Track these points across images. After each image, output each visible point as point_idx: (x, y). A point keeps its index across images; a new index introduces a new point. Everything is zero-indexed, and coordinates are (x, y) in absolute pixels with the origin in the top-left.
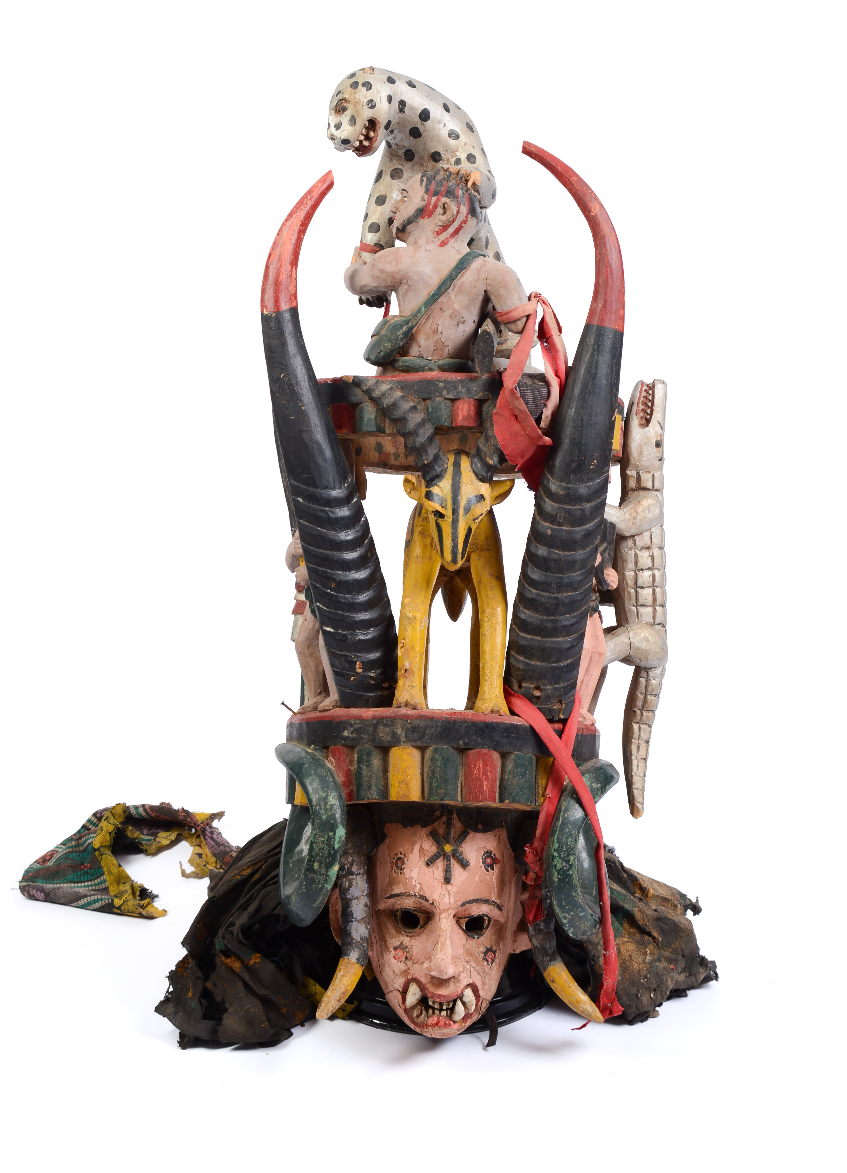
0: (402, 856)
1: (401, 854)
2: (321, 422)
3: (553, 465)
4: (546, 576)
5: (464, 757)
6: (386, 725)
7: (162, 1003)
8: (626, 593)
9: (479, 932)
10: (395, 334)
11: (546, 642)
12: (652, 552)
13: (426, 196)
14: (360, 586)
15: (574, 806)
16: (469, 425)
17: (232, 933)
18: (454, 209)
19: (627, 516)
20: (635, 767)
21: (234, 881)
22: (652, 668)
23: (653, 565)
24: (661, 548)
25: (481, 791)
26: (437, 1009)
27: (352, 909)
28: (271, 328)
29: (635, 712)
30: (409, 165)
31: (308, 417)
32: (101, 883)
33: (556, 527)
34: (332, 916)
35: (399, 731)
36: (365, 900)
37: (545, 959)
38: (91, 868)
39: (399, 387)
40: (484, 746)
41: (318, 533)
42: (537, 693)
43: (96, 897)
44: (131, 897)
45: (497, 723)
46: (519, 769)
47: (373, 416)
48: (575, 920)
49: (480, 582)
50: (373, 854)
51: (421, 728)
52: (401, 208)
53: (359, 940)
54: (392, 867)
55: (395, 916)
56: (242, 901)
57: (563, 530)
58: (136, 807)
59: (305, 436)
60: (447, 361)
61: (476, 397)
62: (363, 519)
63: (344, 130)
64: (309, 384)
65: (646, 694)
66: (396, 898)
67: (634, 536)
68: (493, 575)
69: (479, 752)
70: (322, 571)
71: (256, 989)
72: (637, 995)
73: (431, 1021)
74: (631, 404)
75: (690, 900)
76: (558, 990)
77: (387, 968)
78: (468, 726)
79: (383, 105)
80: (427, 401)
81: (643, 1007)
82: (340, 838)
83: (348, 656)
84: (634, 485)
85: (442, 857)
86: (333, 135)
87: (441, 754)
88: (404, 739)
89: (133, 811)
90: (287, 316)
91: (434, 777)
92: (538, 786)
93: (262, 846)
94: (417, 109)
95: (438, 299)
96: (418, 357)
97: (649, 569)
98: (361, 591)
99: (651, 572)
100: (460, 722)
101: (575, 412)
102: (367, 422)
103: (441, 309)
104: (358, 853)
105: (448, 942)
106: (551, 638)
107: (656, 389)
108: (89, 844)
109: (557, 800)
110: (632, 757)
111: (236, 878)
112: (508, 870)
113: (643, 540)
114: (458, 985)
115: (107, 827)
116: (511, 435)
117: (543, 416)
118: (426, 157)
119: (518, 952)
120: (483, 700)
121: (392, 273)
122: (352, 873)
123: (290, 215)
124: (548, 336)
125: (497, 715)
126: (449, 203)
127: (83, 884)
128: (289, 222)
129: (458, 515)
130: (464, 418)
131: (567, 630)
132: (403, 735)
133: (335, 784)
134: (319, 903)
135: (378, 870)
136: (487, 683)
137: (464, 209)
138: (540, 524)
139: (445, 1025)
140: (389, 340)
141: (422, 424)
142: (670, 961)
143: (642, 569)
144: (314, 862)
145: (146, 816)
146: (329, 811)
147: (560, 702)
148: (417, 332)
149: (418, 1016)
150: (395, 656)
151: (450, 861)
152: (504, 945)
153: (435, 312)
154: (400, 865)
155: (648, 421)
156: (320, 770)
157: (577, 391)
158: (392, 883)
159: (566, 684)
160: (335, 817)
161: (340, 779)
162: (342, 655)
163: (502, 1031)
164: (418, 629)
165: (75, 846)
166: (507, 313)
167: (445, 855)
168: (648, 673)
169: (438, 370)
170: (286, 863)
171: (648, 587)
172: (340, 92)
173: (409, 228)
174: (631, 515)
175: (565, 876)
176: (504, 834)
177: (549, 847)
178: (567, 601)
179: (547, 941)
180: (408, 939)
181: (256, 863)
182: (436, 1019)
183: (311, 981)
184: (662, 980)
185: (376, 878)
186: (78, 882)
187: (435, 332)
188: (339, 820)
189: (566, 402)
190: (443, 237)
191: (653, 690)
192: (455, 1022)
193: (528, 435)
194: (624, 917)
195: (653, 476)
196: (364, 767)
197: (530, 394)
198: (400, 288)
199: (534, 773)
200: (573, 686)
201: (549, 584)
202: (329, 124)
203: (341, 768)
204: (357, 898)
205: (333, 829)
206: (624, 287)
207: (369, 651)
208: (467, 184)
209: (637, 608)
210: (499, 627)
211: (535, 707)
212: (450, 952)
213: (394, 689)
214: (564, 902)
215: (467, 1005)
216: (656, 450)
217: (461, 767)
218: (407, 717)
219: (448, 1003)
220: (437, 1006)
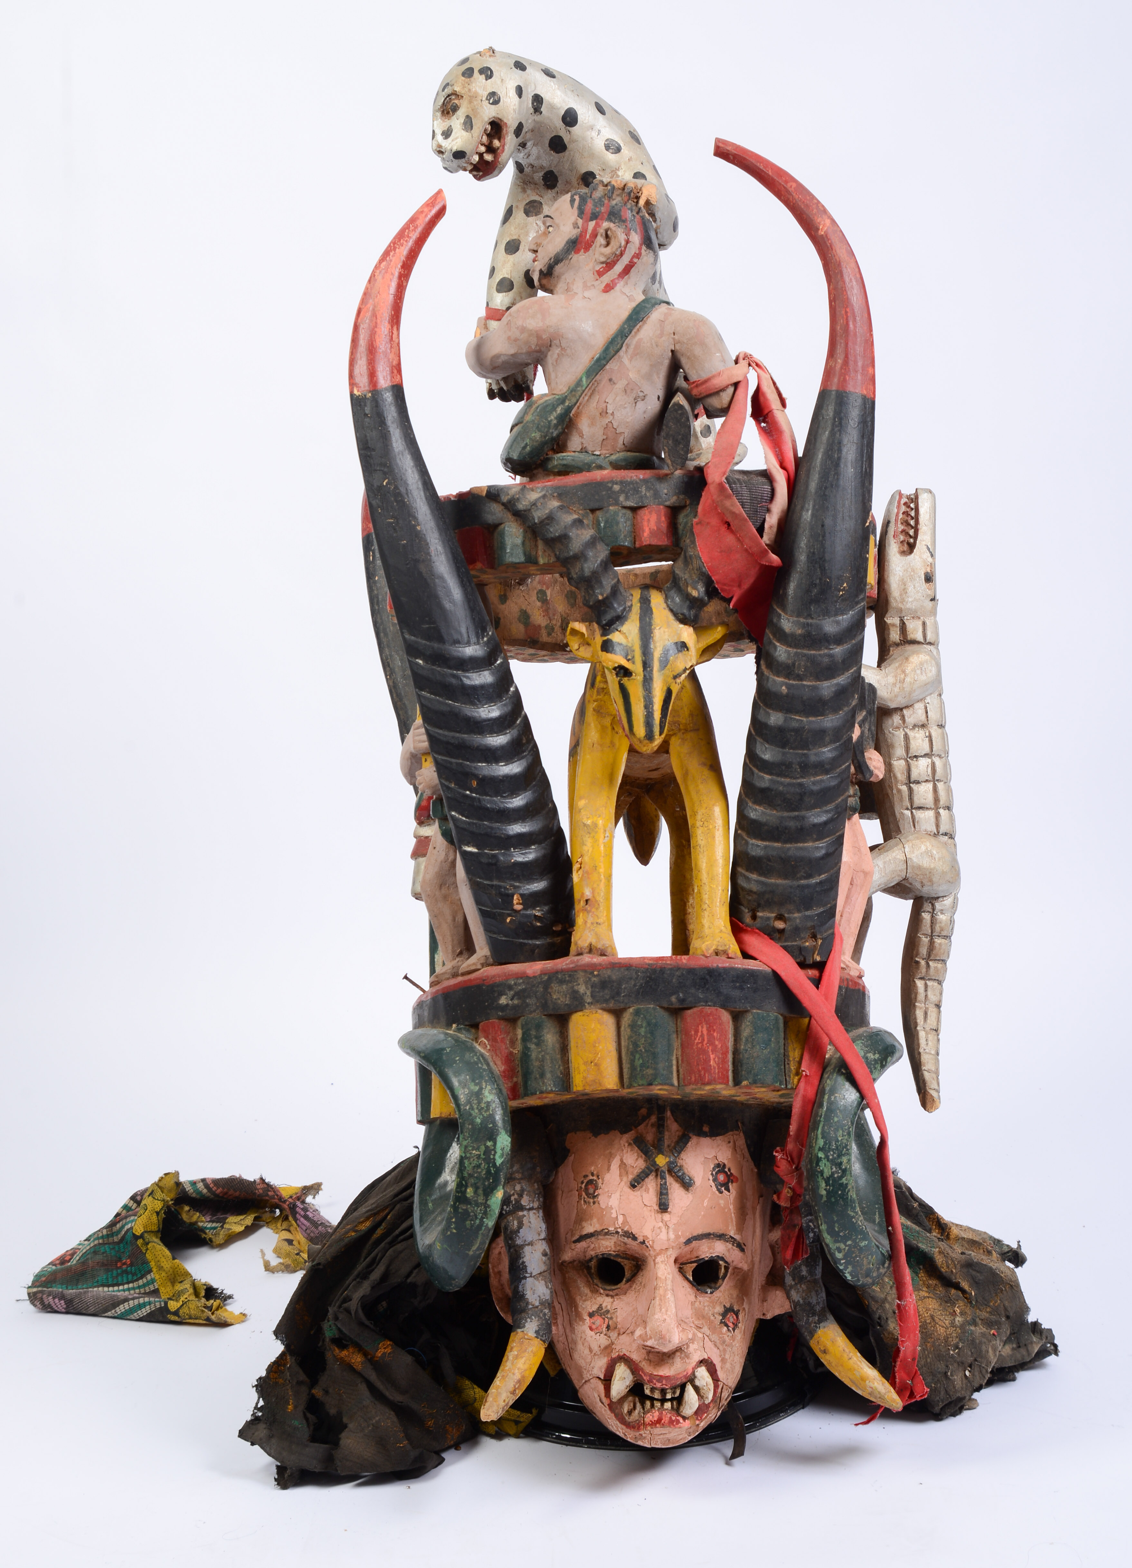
0: (595, 1178)
1: (593, 1175)
2: (444, 547)
3: (785, 594)
4: (784, 754)
5: (679, 1020)
6: (561, 982)
7: (248, 1425)
8: (895, 791)
9: (713, 1285)
10: (546, 419)
11: (789, 849)
12: (929, 732)
13: (580, 222)
14: (513, 785)
15: (844, 1085)
16: (660, 543)
17: (348, 1311)
18: (622, 238)
19: (891, 679)
20: (922, 1041)
21: (346, 1240)
22: (938, 898)
23: (932, 751)
24: (941, 726)
25: (707, 1069)
26: (657, 1400)
27: (525, 1260)
28: (366, 415)
29: (918, 963)
30: (550, 194)
31: (426, 541)
32: (148, 1284)
33: (794, 683)
34: (493, 1281)
35: (582, 989)
36: (542, 1246)
37: (811, 1319)
38: (131, 1265)
39: (555, 494)
40: (707, 1002)
41: (448, 709)
42: (780, 925)
43: (141, 1301)
44: (193, 1298)
45: (724, 968)
46: (760, 1035)
47: (519, 541)
48: (853, 1252)
49: (686, 774)
50: (551, 1180)
51: (613, 982)
52: (545, 243)
53: (537, 1304)
54: (580, 1196)
55: (589, 1268)
56: (360, 1268)
57: (804, 685)
58: (194, 1183)
59: (422, 568)
60: (622, 455)
61: (668, 503)
62: (512, 689)
63: (457, 138)
64: (425, 494)
65: (932, 936)
66: (588, 1240)
67: (901, 709)
68: (704, 764)
69: (701, 1012)
70: (456, 763)
71: (387, 1394)
72: (946, 1373)
73: (649, 1418)
74: (886, 524)
75: (1008, 1246)
76: (833, 1364)
77: (580, 1347)
78: (683, 974)
79: (510, 100)
80: (598, 512)
81: (956, 1391)
82: (503, 1149)
83: (500, 887)
84: (898, 637)
85: (654, 1174)
86: (440, 146)
87: (645, 1017)
88: (589, 1000)
89: (188, 1188)
90: (388, 397)
91: (637, 1052)
92: (789, 1060)
93: (385, 1190)
94: (559, 109)
95: (605, 365)
96: (581, 452)
97: (926, 755)
98: (514, 793)
99: (930, 760)
100: (671, 969)
101: (813, 515)
102: (512, 549)
103: (610, 380)
104: (529, 1178)
105: (669, 1295)
106: (797, 842)
107: (920, 501)
108: (128, 1230)
109: (818, 1078)
110: (918, 1028)
111: (349, 1235)
112: (749, 1192)
113: (914, 715)
114: (687, 1361)
115: (154, 1205)
116: (721, 552)
117: (766, 526)
118: (574, 181)
119: (769, 1316)
120: (702, 937)
121: (536, 331)
122: (522, 1208)
123: (386, 253)
124: (766, 412)
125: (724, 958)
126: (614, 229)
127: (121, 1288)
128: (384, 263)
129: (652, 670)
130: (653, 534)
131: (820, 831)
132: (588, 993)
133: (492, 1073)
134: (476, 1248)
135: (559, 1204)
136: (706, 913)
137: (636, 238)
138: (770, 680)
139: (671, 1422)
140: (538, 427)
141: (592, 543)
142: (989, 1324)
143: (916, 757)
144: (466, 1187)
145: (209, 1194)
146: (486, 1112)
147: (814, 937)
148: (577, 415)
149: (630, 1413)
150: (569, 886)
151: (665, 1179)
152: (750, 1303)
153: (601, 385)
154: (591, 1191)
155: (911, 547)
156: (468, 1056)
157: (813, 485)
158: (581, 1219)
159: (821, 910)
160: (495, 1119)
161: (498, 1067)
162: (492, 886)
163: (751, 1437)
164: (601, 840)
165: (108, 1235)
166: (706, 381)
167: (657, 1171)
168: (933, 905)
169: (610, 468)
170: (423, 1203)
171: (927, 781)
172: (448, 84)
173: (558, 269)
174: (896, 676)
175: (838, 1187)
176: (741, 1141)
177: (811, 1147)
178: (815, 788)
179: (813, 1293)
180: (609, 1299)
181: (378, 1213)
182: (656, 1414)
183: (467, 1382)
184: (981, 1351)
185: (557, 1216)
186: (113, 1285)
187: (604, 414)
188: (500, 1124)
189: (798, 502)
190: (607, 278)
191: (942, 930)
192: (684, 1418)
193: (746, 550)
194: (918, 1263)
195: (924, 624)
196: (533, 1046)
197: (745, 492)
198: (549, 354)
199: (782, 1041)
200: (831, 913)
201: (789, 766)
202: (434, 131)
203: (498, 1052)
204: (531, 1244)
205: (492, 1136)
206: (872, 335)
207: (530, 879)
208: (637, 202)
209: (912, 813)
210: (719, 834)
211: (778, 945)
212: (674, 1310)
213: (570, 934)
214: (837, 1225)
215: (702, 1392)
216: (924, 585)
217: (674, 1036)
218: (592, 967)
219: (674, 1389)
220: (657, 1395)
